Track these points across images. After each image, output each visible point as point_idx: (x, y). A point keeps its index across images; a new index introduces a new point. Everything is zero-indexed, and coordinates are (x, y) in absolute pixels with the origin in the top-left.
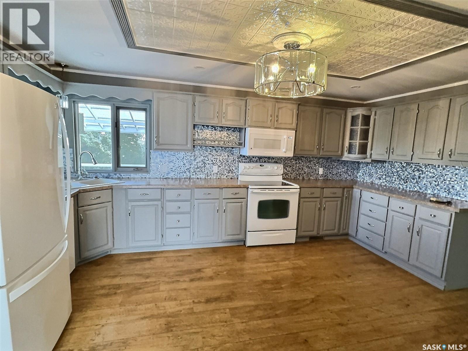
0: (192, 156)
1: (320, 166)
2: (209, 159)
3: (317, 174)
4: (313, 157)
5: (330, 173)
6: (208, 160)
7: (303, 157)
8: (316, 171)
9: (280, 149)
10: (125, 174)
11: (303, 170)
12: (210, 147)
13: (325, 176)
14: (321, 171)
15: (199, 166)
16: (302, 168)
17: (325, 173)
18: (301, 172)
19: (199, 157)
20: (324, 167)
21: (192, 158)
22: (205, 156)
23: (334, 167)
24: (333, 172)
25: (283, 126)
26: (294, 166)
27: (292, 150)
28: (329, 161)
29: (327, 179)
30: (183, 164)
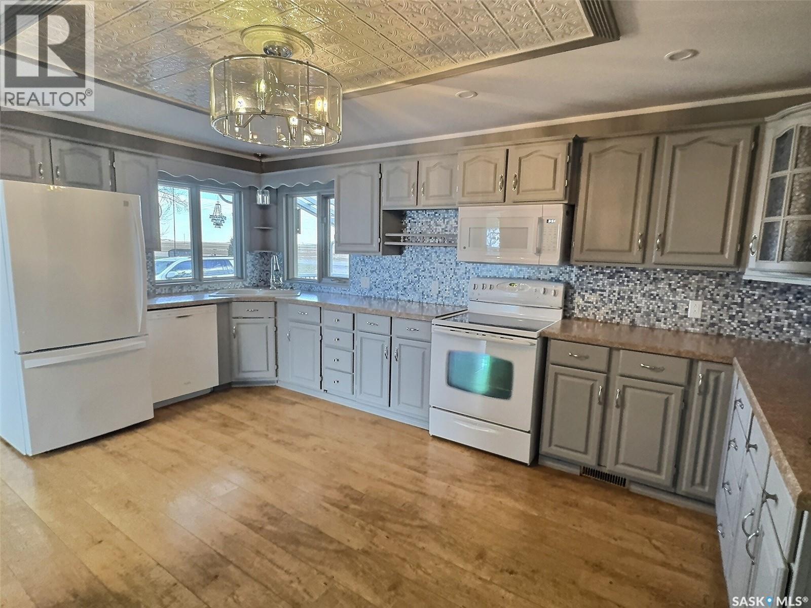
0: (401, 263)
1: (692, 294)
2: (425, 270)
3: (681, 318)
4: (665, 271)
5: (732, 318)
6: (423, 271)
7: (634, 270)
8: (675, 308)
9: (526, 248)
10: (326, 287)
11: (632, 302)
12: (427, 246)
13: (713, 325)
14: (695, 309)
15: (410, 281)
16: (630, 298)
17: (712, 317)
18: (625, 306)
19: (412, 265)
20: (706, 298)
21: (402, 267)
22: (420, 264)
23: (748, 300)
24: (743, 317)
25: (531, 197)
26: (605, 291)
27: (555, 250)
28: (728, 281)
29: (720, 335)
30: (389, 275)
